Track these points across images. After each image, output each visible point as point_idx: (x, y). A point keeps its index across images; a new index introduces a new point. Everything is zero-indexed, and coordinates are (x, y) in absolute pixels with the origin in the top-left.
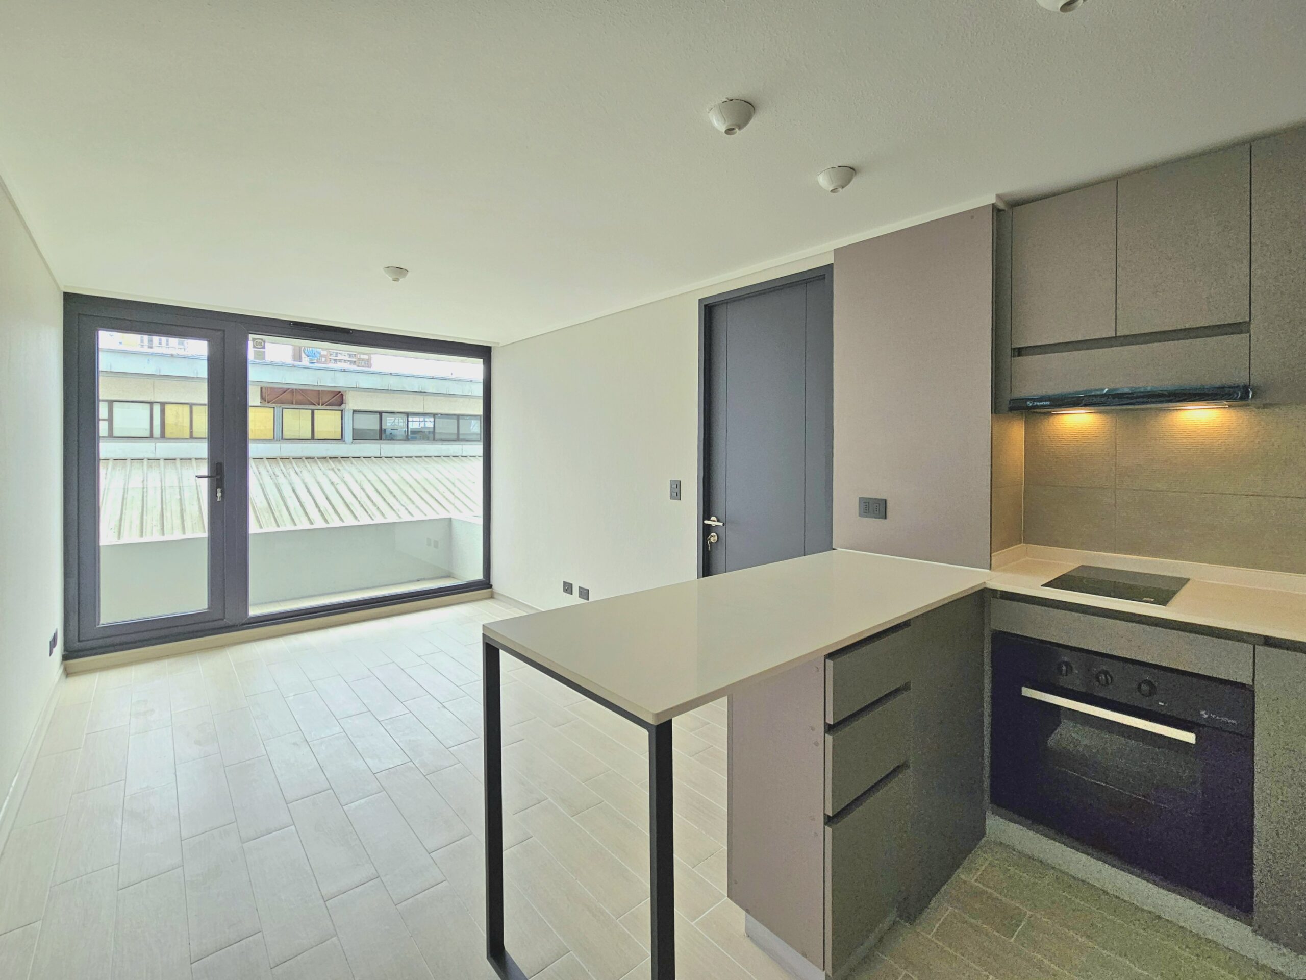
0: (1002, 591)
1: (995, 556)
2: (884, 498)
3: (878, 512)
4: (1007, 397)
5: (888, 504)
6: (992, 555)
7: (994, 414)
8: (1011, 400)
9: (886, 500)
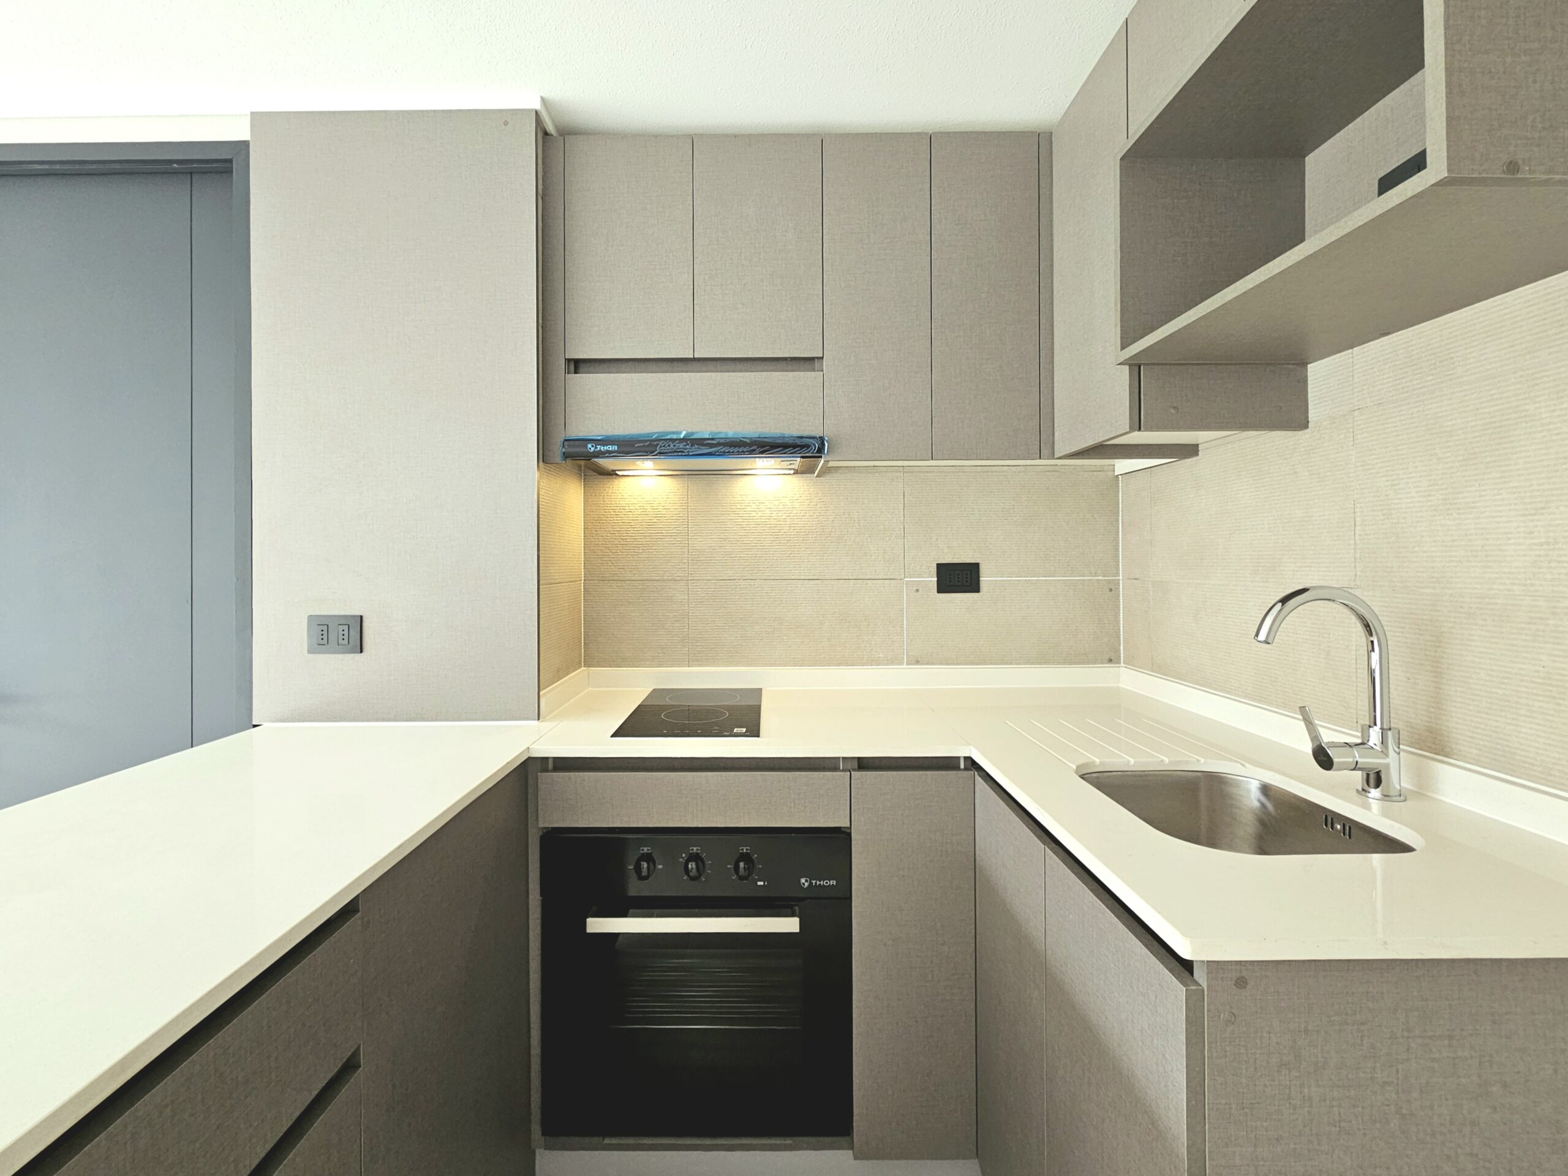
0: (555, 759)
1: (545, 694)
2: (359, 613)
3: (346, 641)
4: (558, 437)
5: (365, 624)
6: (541, 693)
7: (541, 463)
8: (566, 440)
9: (361, 617)
